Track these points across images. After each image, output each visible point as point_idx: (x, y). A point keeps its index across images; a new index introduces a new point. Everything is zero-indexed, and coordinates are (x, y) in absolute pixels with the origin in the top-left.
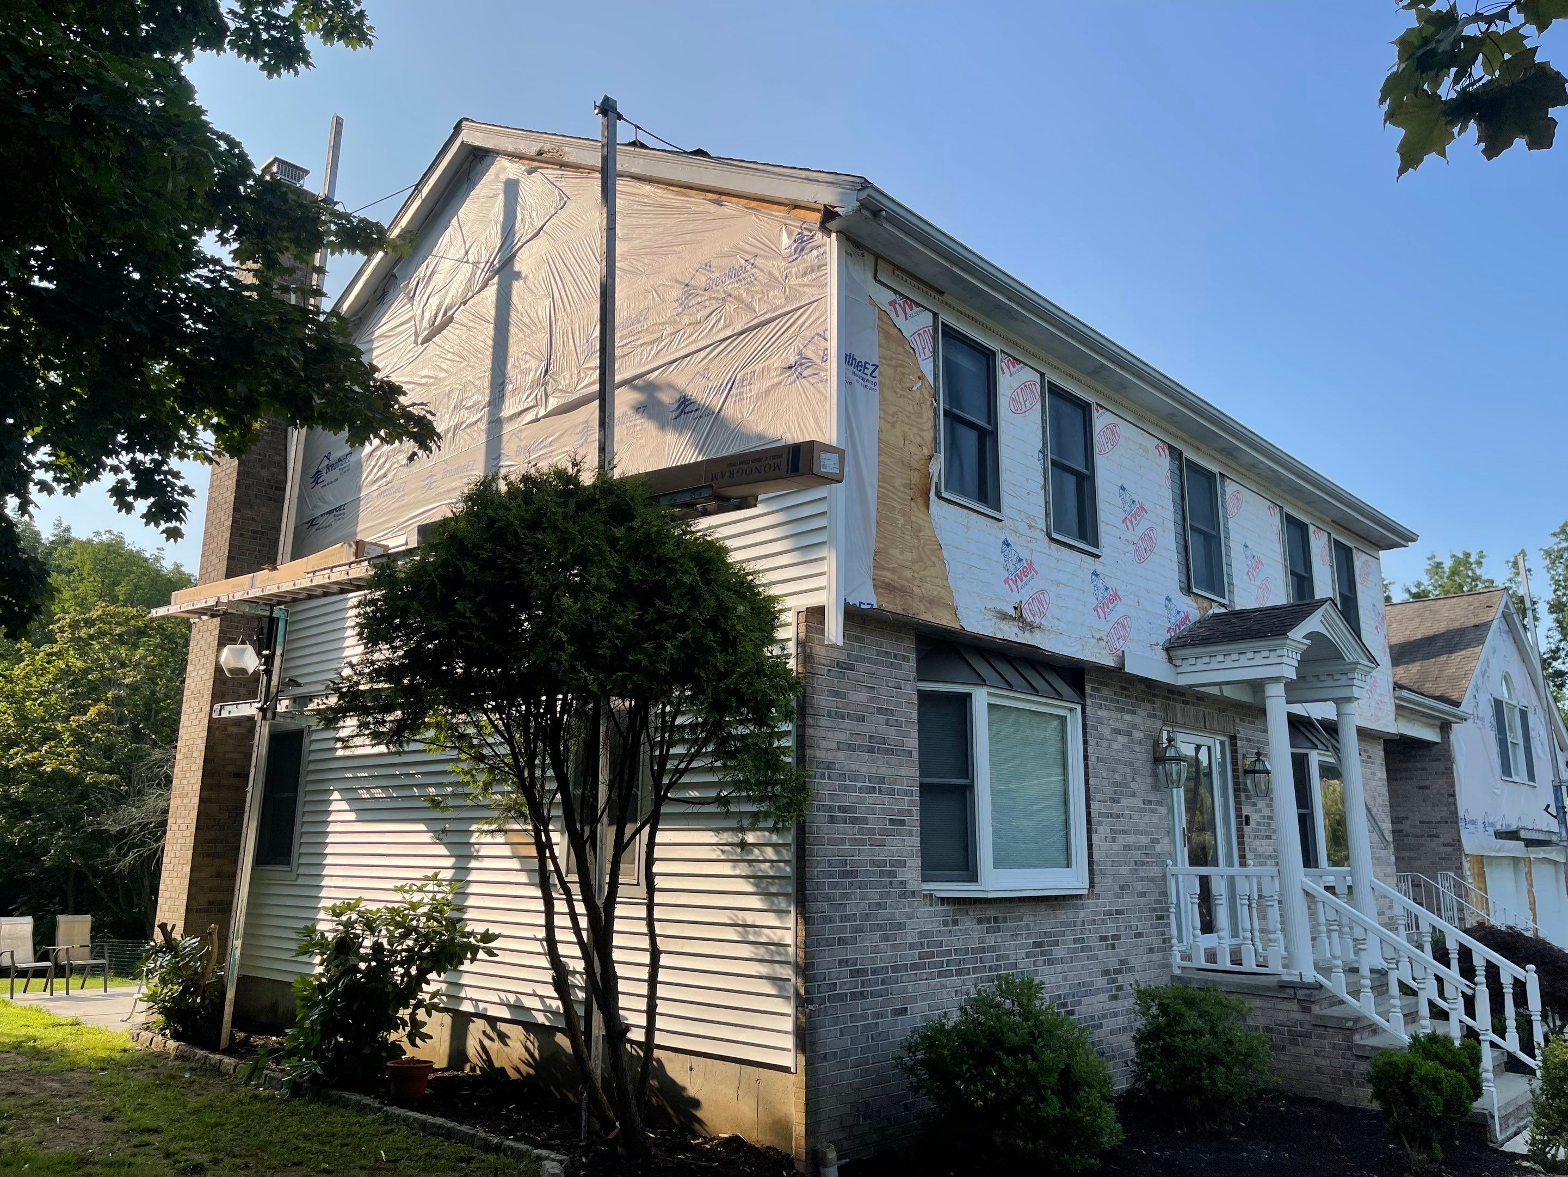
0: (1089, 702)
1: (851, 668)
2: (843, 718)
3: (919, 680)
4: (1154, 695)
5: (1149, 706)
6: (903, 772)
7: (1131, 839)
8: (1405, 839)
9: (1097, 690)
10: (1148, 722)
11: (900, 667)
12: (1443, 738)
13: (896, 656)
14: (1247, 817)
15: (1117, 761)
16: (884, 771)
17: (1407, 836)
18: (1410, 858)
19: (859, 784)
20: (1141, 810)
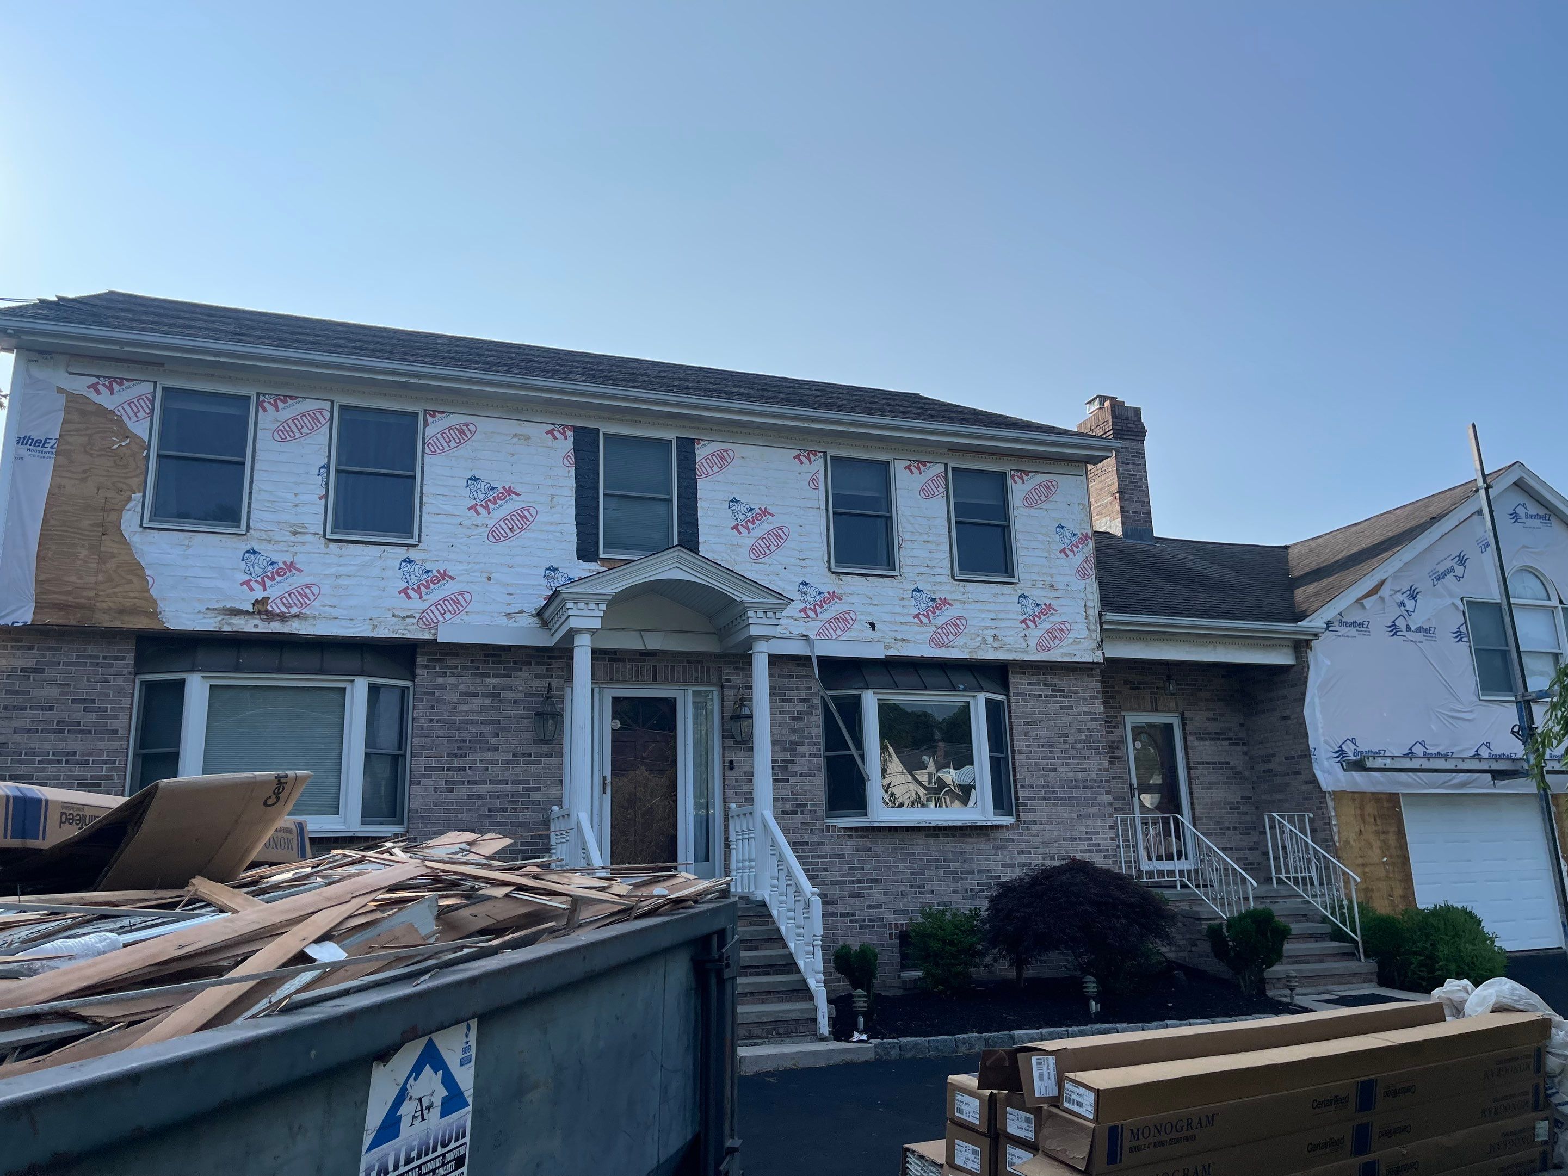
0: (419, 671)
1: (43, 671)
2: (24, 709)
3: (136, 674)
4: (549, 658)
5: (542, 669)
6: (102, 746)
7: (483, 790)
8: (1275, 778)
9: (439, 661)
10: (537, 683)
11: (111, 665)
12: (1297, 658)
13: (105, 658)
14: (731, 762)
15: (466, 721)
16: (73, 746)
17: (1276, 775)
18: (1280, 801)
19: (38, 758)
20: (508, 762)
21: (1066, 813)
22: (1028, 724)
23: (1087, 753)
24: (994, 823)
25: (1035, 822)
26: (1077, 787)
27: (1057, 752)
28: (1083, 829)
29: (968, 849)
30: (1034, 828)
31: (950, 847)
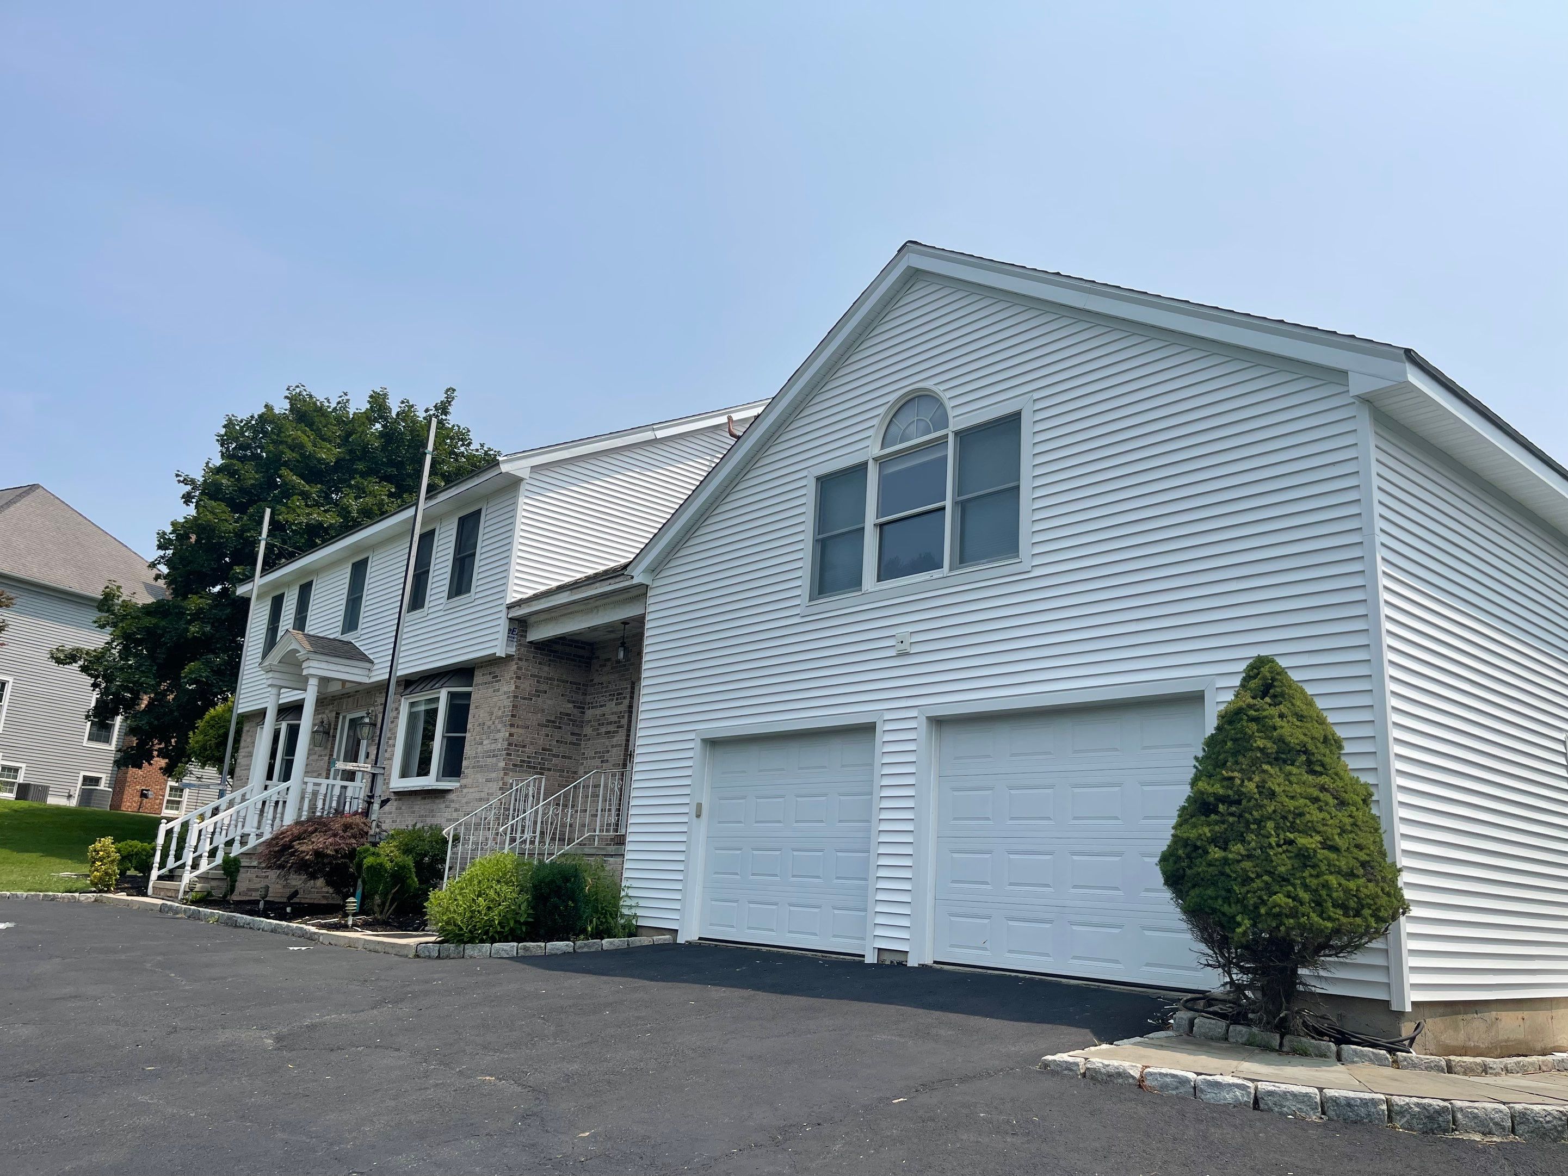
20: (317, 760)
21: (481, 778)
22: (476, 707)
23: (499, 726)
24: (434, 787)
25: (465, 786)
26: (489, 757)
27: (486, 727)
28: (486, 790)
29: (435, 807)
30: (465, 791)
31: (428, 807)
